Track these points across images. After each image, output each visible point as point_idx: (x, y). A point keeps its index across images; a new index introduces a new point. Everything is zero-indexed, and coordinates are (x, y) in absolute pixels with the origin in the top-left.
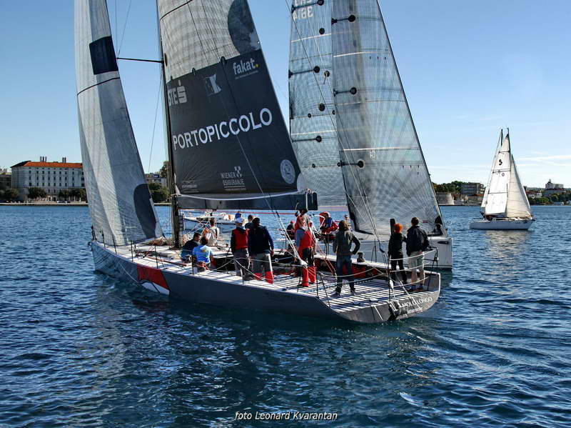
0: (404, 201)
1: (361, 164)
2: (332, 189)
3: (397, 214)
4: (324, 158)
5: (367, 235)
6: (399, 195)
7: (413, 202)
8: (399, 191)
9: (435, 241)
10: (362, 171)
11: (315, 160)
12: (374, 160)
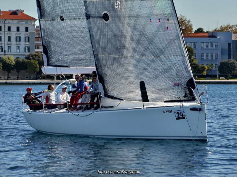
0: (153, 61)
1: (106, 17)
2: (83, 46)
3: (146, 76)
4: (72, 9)
5: (118, 102)
6: (147, 53)
7: (162, 62)
8: (146, 49)
9: (187, 107)
10: (107, 25)
11: (62, 11)
12: (119, 13)
